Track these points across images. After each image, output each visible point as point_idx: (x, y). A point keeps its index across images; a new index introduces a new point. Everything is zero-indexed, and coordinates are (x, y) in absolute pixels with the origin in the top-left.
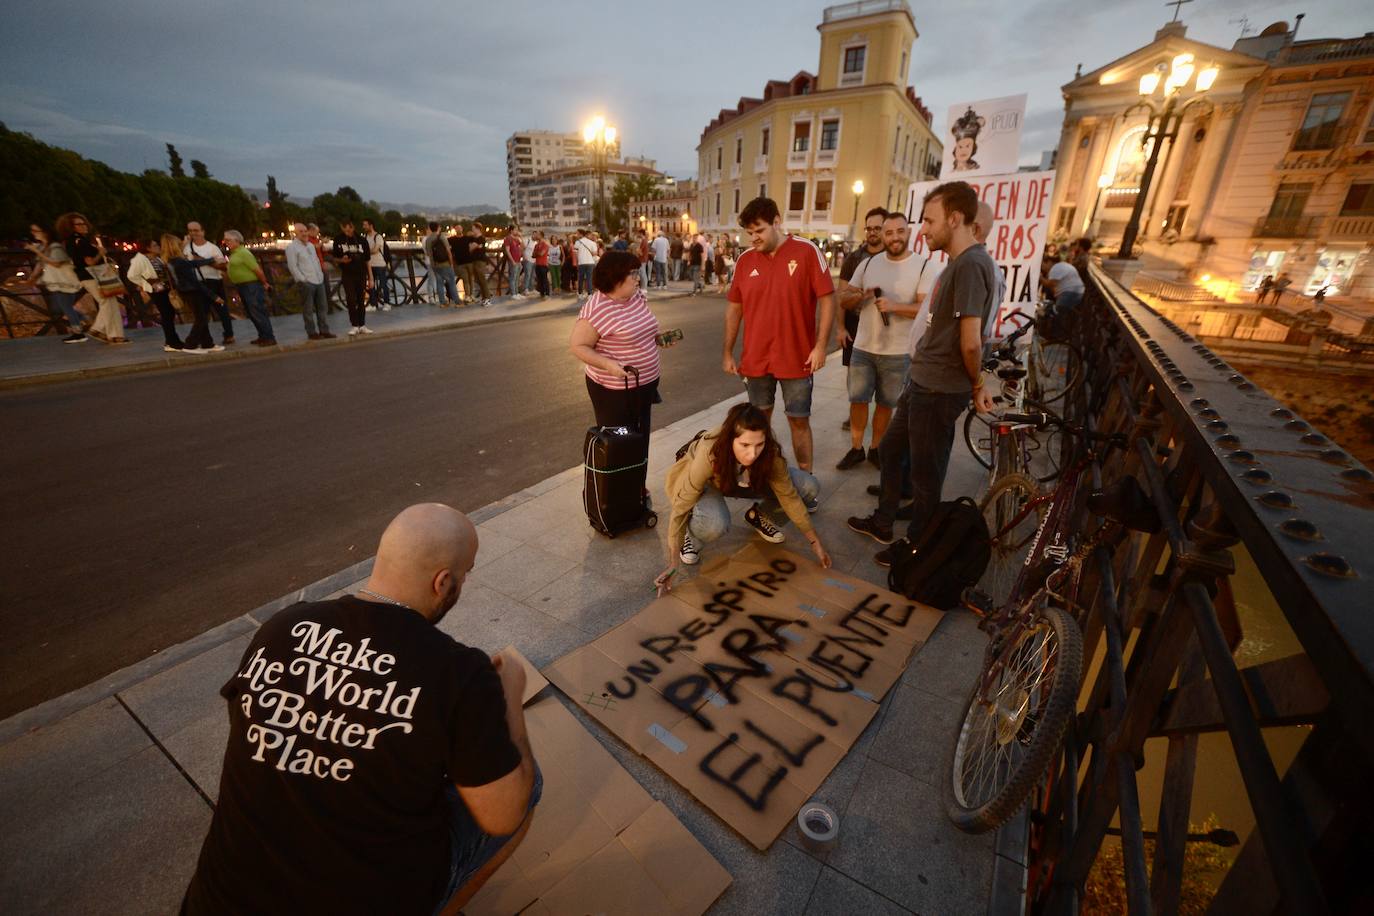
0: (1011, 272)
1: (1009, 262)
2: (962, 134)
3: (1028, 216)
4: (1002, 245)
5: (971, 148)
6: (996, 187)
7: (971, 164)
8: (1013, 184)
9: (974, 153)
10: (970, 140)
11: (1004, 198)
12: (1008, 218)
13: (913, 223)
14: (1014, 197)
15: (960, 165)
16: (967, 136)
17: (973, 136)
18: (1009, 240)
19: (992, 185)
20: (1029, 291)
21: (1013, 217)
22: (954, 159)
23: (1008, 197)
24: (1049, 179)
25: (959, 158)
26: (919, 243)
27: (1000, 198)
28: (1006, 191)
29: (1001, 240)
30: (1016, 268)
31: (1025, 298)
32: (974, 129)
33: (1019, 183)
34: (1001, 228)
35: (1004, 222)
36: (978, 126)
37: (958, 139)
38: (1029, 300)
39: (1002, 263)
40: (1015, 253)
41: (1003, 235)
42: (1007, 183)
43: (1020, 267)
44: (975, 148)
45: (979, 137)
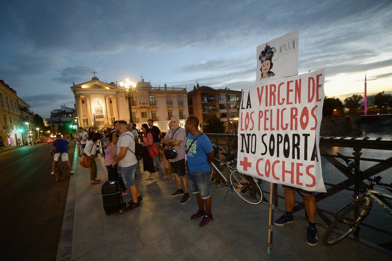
0: (302, 139)
1: (300, 131)
2: (264, 59)
3: (310, 101)
4: (294, 120)
5: (269, 65)
6: (286, 84)
7: (270, 73)
8: (296, 81)
9: (271, 67)
10: (269, 61)
11: (292, 90)
12: (296, 103)
13: (244, 108)
14: (298, 89)
15: (264, 75)
16: (266, 60)
17: (270, 59)
18: (299, 117)
19: (283, 83)
21: (300, 102)
22: (261, 73)
23: (294, 90)
25: (264, 72)
26: (247, 119)
27: (289, 91)
28: (292, 86)
29: (293, 117)
30: (306, 136)
32: (270, 55)
33: (300, 80)
34: (292, 109)
35: (294, 105)
36: (272, 53)
37: (262, 62)
39: (294, 132)
40: (304, 126)
41: (294, 113)
42: (292, 81)
43: (309, 135)
44: (272, 64)
45: (273, 59)
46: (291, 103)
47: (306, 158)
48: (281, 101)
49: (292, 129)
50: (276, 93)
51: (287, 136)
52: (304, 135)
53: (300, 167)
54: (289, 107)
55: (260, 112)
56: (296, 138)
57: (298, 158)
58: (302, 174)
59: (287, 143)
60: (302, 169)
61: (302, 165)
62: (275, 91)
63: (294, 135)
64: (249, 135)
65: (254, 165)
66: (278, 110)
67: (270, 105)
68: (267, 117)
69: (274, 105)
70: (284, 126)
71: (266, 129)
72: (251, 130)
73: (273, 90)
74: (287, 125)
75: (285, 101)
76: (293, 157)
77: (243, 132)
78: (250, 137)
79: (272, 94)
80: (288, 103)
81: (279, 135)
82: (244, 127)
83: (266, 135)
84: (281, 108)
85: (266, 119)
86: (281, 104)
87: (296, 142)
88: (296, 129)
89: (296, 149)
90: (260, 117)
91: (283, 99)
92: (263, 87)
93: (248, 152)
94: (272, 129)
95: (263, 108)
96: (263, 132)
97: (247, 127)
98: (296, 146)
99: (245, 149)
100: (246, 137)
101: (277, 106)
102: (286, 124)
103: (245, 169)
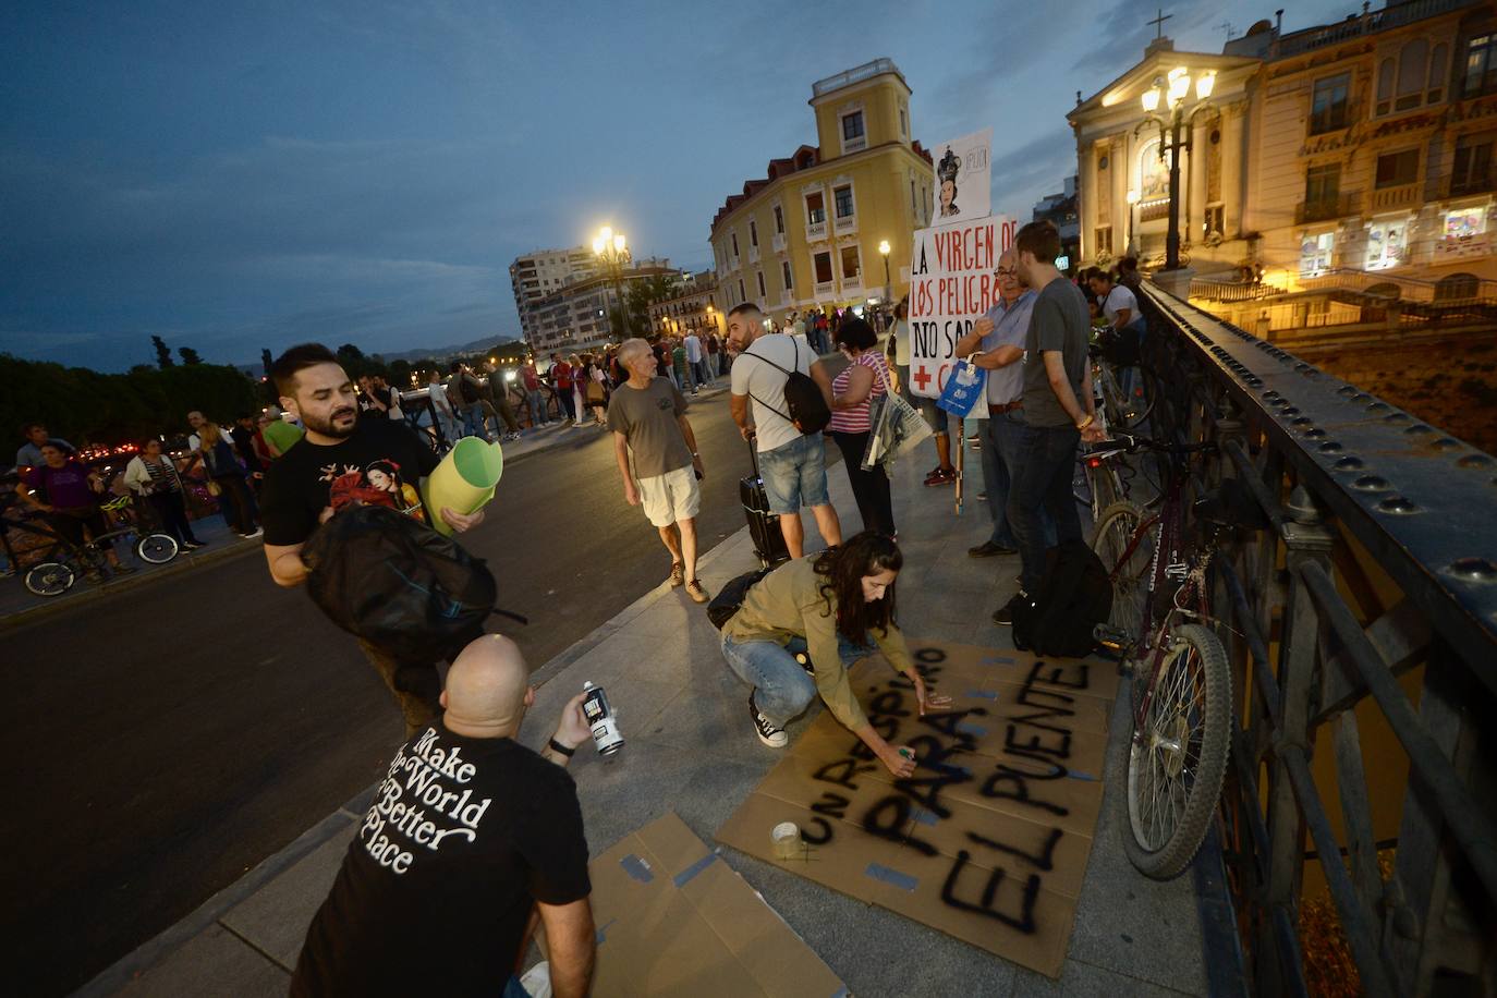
2: (945, 176)
4: (985, 296)
5: (952, 189)
6: (974, 232)
7: (953, 208)
8: (987, 227)
9: (954, 197)
10: (951, 183)
11: (981, 245)
13: (915, 273)
14: (989, 243)
15: (945, 210)
16: (948, 178)
17: (952, 179)
18: (990, 290)
19: (970, 230)
22: (940, 205)
23: (984, 243)
25: (945, 204)
26: (921, 294)
27: (978, 245)
28: (982, 237)
29: (983, 291)
32: (953, 170)
33: (992, 227)
34: (982, 277)
35: (984, 271)
36: (956, 167)
37: (942, 182)
42: (982, 227)
44: (955, 189)
45: (959, 178)
46: (981, 267)
48: (969, 263)
50: (961, 248)
54: (979, 273)
55: (942, 280)
62: (959, 245)
64: (925, 324)
65: (934, 379)
66: (966, 279)
67: (955, 269)
68: (952, 291)
69: (960, 269)
70: (974, 307)
71: (950, 313)
72: (928, 314)
73: (957, 243)
74: (977, 304)
75: (974, 263)
77: (916, 320)
78: (928, 327)
79: (956, 248)
80: (977, 267)
81: (967, 322)
82: (917, 311)
83: (950, 322)
84: (968, 273)
85: (950, 295)
86: (968, 268)
90: (942, 291)
91: (972, 259)
93: (925, 356)
94: (959, 313)
95: (945, 274)
96: (946, 318)
97: (921, 309)
99: (920, 352)
100: (921, 328)
101: (964, 272)
102: (975, 303)
103: (922, 387)
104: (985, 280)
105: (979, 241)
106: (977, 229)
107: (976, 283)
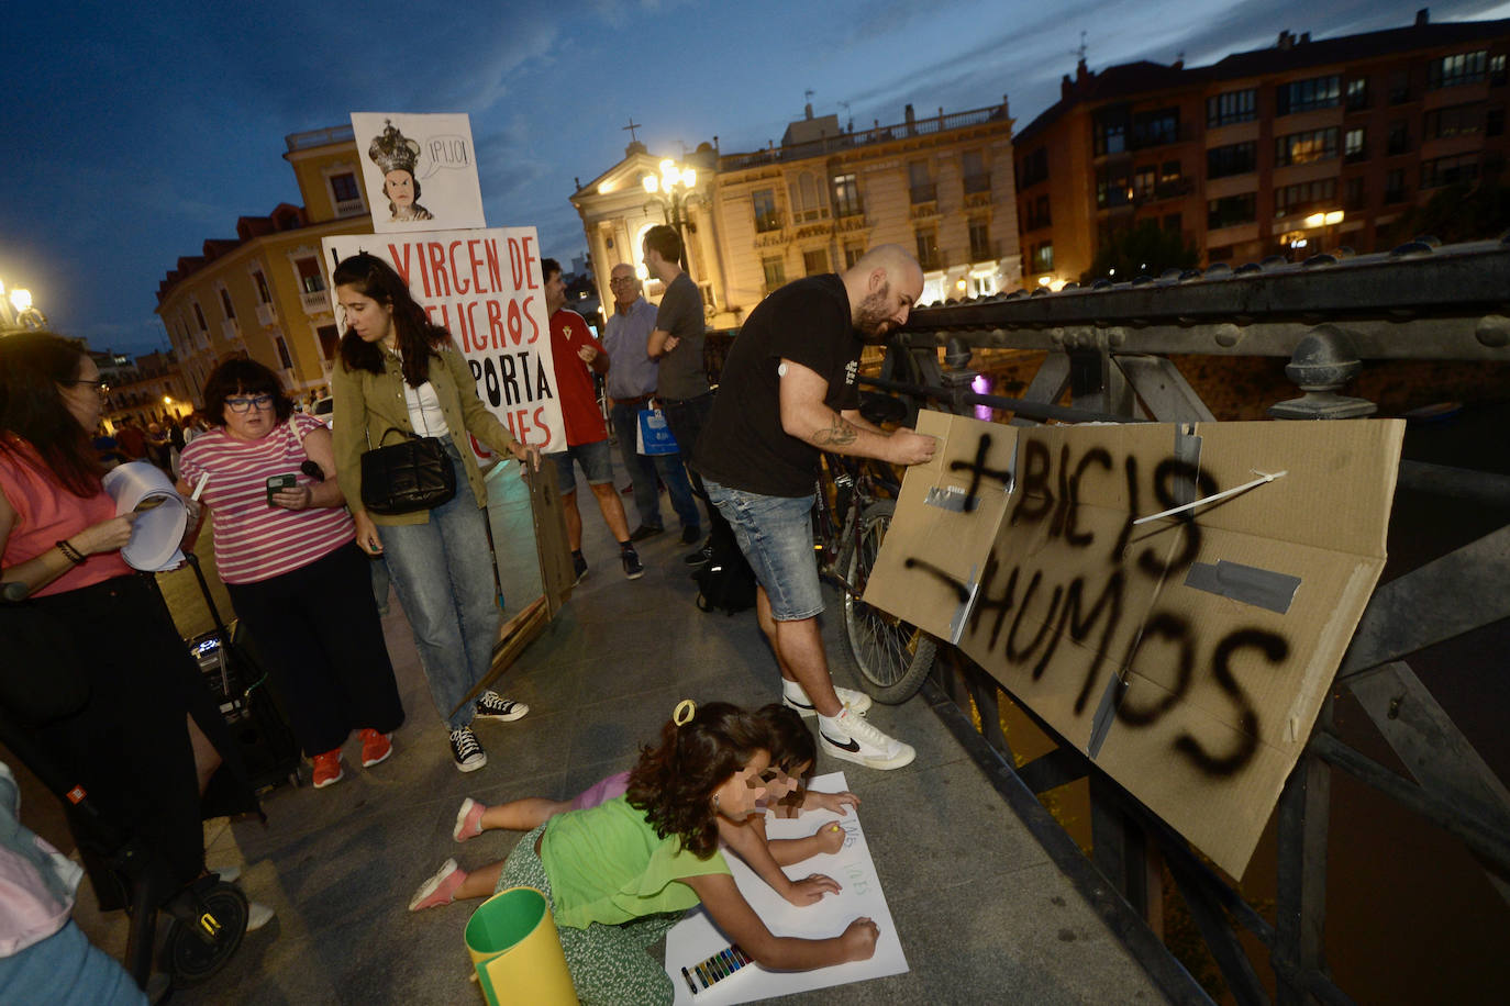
0: (518, 362)
1: (512, 349)
2: (390, 163)
3: (518, 286)
4: (497, 327)
5: (410, 186)
6: (465, 246)
7: (418, 211)
8: (486, 242)
9: (417, 195)
10: (405, 175)
11: (481, 263)
12: (494, 290)
14: (493, 261)
15: (402, 211)
16: (400, 167)
17: (409, 167)
18: (504, 319)
19: (459, 243)
20: (546, 384)
21: (500, 290)
22: (389, 202)
23: (485, 261)
24: (530, 239)
25: (398, 202)
27: (475, 264)
28: (480, 253)
29: (494, 320)
30: (523, 355)
31: (544, 392)
32: (406, 157)
33: (493, 241)
34: (489, 304)
35: (490, 296)
36: (412, 156)
37: (386, 171)
38: (550, 396)
39: (505, 352)
40: (517, 337)
41: (495, 314)
42: (478, 242)
43: (527, 354)
44: (417, 187)
45: (418, 171)
46: (485, 291)
47: (530, 399)
48: (462, 286)
49: (495, 346)
50: (447, 266)
51: (488, 362)
52: (519, 355)
53: (524, 416)
54: (483, 300)
56: (507, 362)
57: (518, 401)
58: (528, 430)
59: (491, 377)
60: (528, 420)
61: (525, 412)
62: (443, 260)
63: (502, 359)
66: (460, 307)
67: (439, 294)
69: (448, 294)
70: (480, 342)
73: (438, 258)
75: (472, 284)
76: (509, 402)
79: (437, 266)
84: (466, 300)
86: (463, 292)
87: (508, 373)
88: (504, 345)
89: (510, 384)
91: (467, 282)
92: (407, 247)
98: (509, 379)
101: (456, 298)
102: (482, 337)
104: (494, 307)
105: (477, 258)
106: (471, 244)
107: (481, 314)
